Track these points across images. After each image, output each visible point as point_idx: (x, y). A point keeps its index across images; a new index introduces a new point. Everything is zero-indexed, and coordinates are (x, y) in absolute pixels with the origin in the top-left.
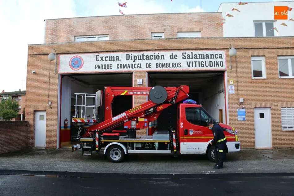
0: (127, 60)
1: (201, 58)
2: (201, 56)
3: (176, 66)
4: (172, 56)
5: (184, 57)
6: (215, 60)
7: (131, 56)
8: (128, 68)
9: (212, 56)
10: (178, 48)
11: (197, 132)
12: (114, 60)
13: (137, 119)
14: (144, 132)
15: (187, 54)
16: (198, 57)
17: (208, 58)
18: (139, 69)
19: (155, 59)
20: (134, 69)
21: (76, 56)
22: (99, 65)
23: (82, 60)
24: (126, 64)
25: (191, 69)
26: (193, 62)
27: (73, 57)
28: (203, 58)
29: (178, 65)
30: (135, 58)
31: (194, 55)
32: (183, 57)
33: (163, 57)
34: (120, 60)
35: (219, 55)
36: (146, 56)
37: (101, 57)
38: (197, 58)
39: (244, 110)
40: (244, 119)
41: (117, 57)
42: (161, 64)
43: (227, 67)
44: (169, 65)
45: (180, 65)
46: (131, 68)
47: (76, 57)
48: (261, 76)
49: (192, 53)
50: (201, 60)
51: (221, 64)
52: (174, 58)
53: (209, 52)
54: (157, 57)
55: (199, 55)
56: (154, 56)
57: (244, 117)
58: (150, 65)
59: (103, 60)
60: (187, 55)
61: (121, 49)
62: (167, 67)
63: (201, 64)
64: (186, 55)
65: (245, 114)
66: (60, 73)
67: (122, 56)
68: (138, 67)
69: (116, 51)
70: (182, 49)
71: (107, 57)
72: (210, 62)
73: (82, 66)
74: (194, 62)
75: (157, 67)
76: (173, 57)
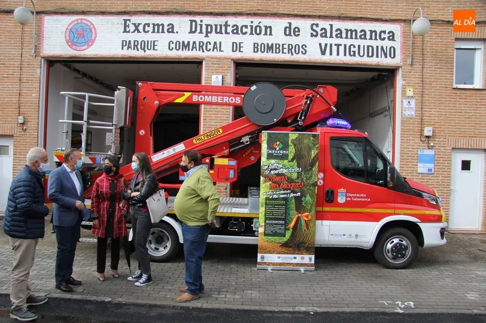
0: (191, 32)
1: (349, 36)
2: (349, 33)
3: (297, 52)
4: (288, 29)
5: (314, 33)
6: (379, 43)
7: (201, 26)
8: (192, 50)
9: (374, 34)
10: (302, 13)
11: (355, 197)
12: (163, 32)
13: (212, 160)
14: (222, 188)
15: (320, 27)
16: (344, 35)
17: (365, 38)
18: (216, 54)
19: (252, 33)
20: (206, 54)
21: (82, 19)
22: (130, 42)
23: (93, 30)
24: (189, 42)
25: (328, 59)
26: (333, 45)
27: (74, 21)
28: (354, 37)
29: (301, 50)
30: (209, 30)
31: (336, 31)
32: (312, 32)
33: (268, 30)
34: (177, 32)
35: (389, 33)
36: (233, 27)
37: (134, 24)
38: (341, 37)
39: (432, 152)
40: (430, 170)
41: (171, 26)
42: (264, 45)
43: (404, 60)
44: (281, 48)
45: (306, 51)
46: (199, 50)
47: (79, 21)
48: (472, 83)
49: (331, 26)
50: (348, 42)
51: (392, 53)
52: (292, 34)
53: (368, 26)
54: (256, 31)
55: (347, 30)
56: (249, 28)
57: (431, 166)
58: (240, 47)
59: (139, 32)
60: (322, 30)
61: (180, 9)
62: (276, 52)
63: (349, 51)
64: (318, 29)
65: (432, 159)
66: (45, 56)
67: (182, 23)
68: (215, 50)
69: (167, 13)
70: (309, 17)
71: (148, 25)
72: (368, 47)
73: (93, 41)
74: (335, 45)
75: (254, 52)
76: (290, 31)
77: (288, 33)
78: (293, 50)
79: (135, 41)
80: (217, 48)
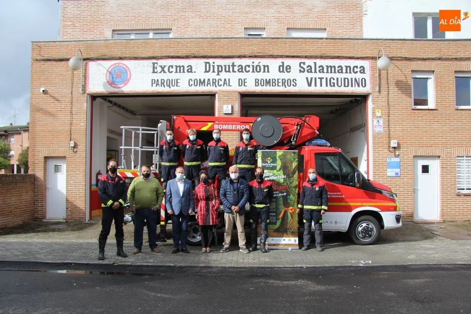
0: (206, 71)
1: (329, 71)
2: (329, 68)
3: (289, 85)
4: (281, 67)
5: (302, 70)
6: (353, 76)
7: (214, 66)
8: (207, 86)
9: (348, 68)
10: (292, 55)
11: (333, 195)
12: (184, 72)
15: (306, 65)
16: (325, 70)
17: (342, 72)
18: (226, 88)
19: (253, 71)
20: (218, 88)
21: (119, 63)
22: (158, 80)
23: (128, 71)
24: (204, 80)
25: (313, 89)
26: (317, 78)
27: (113, 65)
28: (333, 71)
29: (292, 83)
30: (220, 70)
31: (319, 67)
32: (301, 69)
33: (266, 68)
34: (195, 72)
35: (360, 68)
36: (239, 66)
37: (161, 66)
38: (323, 72)
39: (397, 160)
40: (397, 174)
41: (190, 67)
42: (264, 80)
43: (373, 88)
44: (276, 82)
45: (296, 84)
46: (213, 86)
47: (117, 65)
48: (427, 105)
49: (315, 63)
50: (329, 76)
51: (363, 83)
52: (285, 71)
53: (344, 63)
54: (256, 69)
55: (327, 67)
56: (251, 67)
57: (398, 170)
58: (245, 82)
59: (165, 72)
60: (308, 67)
61: (197, 54)
62: (273, 86)
63: (329, 82)
64: (305, 67)
65: (399, 165)
66: (90, 93)
67: (198, 65)
68: (225, 85)
69: (187, 57)
70: (298, 57)
71: (172, 66)
72: (345, 79)
73: (128, 80)
74: (319, 78)
75: (256, 86)
76: (283, 69)
77: (281, 70)
78: (286, 84)
79: (162, 80)
80: (226, 84)
